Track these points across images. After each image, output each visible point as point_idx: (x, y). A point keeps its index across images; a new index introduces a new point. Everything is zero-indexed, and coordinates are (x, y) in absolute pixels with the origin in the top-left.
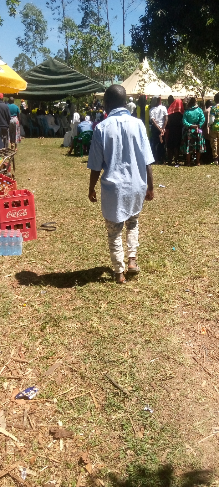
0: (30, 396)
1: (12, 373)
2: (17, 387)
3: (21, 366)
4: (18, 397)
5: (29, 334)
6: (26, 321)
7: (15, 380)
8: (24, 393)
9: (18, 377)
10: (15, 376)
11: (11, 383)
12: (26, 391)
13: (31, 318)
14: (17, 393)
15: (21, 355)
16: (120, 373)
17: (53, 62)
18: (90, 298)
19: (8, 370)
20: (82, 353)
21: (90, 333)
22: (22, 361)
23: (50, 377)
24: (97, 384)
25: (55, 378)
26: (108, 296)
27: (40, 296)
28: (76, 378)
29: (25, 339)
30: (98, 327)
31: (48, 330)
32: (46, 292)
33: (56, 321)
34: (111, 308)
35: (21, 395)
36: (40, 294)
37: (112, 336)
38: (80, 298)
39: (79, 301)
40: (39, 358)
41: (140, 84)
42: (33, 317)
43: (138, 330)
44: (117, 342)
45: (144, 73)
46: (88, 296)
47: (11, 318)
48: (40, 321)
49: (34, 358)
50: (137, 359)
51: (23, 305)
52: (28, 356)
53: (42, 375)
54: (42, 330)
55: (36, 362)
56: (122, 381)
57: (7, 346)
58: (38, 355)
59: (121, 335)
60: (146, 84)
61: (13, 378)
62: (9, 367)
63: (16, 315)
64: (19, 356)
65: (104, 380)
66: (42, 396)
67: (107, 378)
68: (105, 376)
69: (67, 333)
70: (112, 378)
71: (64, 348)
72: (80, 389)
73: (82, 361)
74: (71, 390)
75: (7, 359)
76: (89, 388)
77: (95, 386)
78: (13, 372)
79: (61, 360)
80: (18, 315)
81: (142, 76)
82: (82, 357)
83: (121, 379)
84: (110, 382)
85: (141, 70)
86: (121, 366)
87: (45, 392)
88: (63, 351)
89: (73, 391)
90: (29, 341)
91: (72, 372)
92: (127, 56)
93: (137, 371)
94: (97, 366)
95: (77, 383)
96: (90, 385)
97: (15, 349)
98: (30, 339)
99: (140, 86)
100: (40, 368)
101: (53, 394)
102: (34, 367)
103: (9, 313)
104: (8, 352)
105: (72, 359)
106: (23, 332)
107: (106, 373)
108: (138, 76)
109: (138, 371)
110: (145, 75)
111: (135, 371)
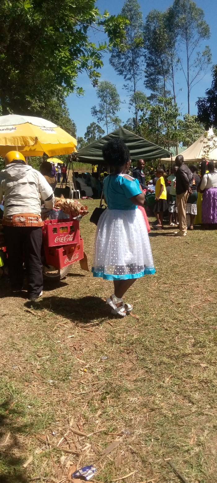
0: (87, 476)
1: (69, 446)
2: (74, 463)
3: (80, 439)
4: (75, 476)
5: (88, 403)
6: (86, 388)
7: (72, 456)
8: (81, 471)
9: (76, 452)
10: (74, 450)
11: (68, 458)
12: (84, 469)
13: (91, 385)
14: (74, 471)
15: (79, 427)
16: (185, 462)
17: (123, 131)
18: (153, 369)
19: (66, 442)
20: (143, 433)
21: (153, 410)
22: (81, 434)
23: (109, 457)
24: (159, 472)
25: (114, 459)
26: (172, 369)
27: (101, 362)
28: (137, 462)
29: (85, 408)
30: (161, 404)
31: (108, 401)
32: (107, 358)
33: (117, 392)
34: (176, 384)
35: (78, 474)
36: (101, 360)
37: (176, 417)
38: (142, 369)
39: (141, 372)
40: (98, 432)
41: (204, 149)
42: (94, 385)
43: (205, 413)
44: (182, 424)
45: (209, 140)
46: (150, 367)
47: (71, 384)
48: (100, 390)
49: (93, 431)
50: (204, 448)
51: (84, 370)
52: (88, 428)
53: (101, 452)
54: (102, 401)
55: (95, 436)
56: (188, 473)
57: (67, 414)
58: (97, 429)
59: (186, 417)
60: (210, 151)
61: (70, 453)
62: (67, 439)
63: (77, 380)
64: (77, 427)
65: (168, 468)
66: (100, 478)
67: (171, 466)
68: (168, 463)
69: (128, 408)
70: (176, 467)
71: (125, 424)
72: (140, 475)
73: (143, 442)
74: (131, 476)
75: (65, 430)
76: (151, 476)
77: (158, 474)
78: (71, 445)
79: (121, 438)
80: (78, 380)
81: (207, 142)
82: (144, 438)
83: (187, 471)
84: (174, 472)
85: (205, 137)
86: (186, 454)
87: (103, 473)
88: (123, 428)
89: (133, 477)
90: (88, 412)
91: (132, 453)
92: (192, 124)
93: (204, 463)
94: (160, 451)
95: (138, 468)
96: (151, 472)
97: (74, 419)
98: (90, 409)
99: (205, 152)
100: (98, 444)
101: (112, 477)
102: (93, 443)
103: (70, 377)
104: (67, 422)
105: (133, 438)
106: (83, 401)
107: (170, 460)
108: (202, 143)
109: (206, 463)
110: (210, 141)
111: (202, 462)
